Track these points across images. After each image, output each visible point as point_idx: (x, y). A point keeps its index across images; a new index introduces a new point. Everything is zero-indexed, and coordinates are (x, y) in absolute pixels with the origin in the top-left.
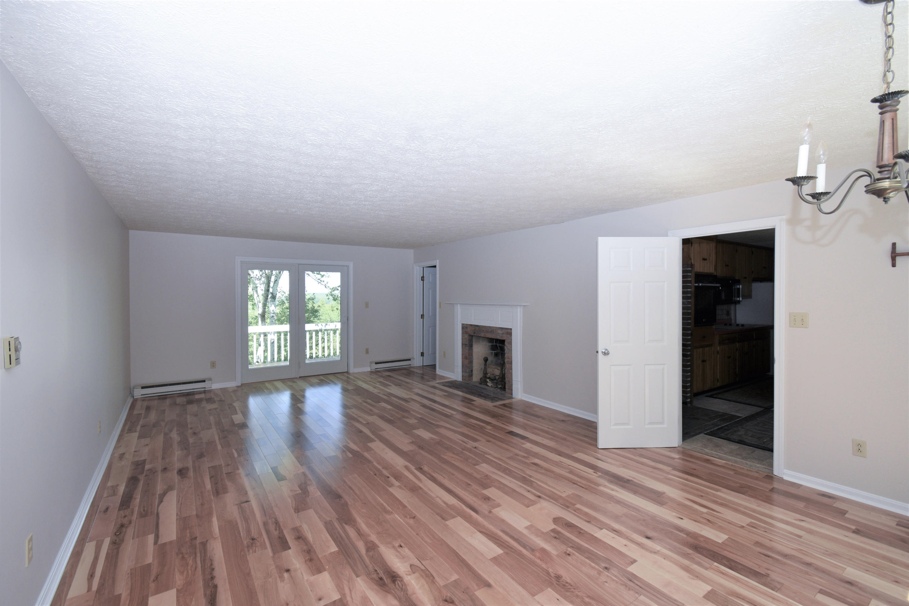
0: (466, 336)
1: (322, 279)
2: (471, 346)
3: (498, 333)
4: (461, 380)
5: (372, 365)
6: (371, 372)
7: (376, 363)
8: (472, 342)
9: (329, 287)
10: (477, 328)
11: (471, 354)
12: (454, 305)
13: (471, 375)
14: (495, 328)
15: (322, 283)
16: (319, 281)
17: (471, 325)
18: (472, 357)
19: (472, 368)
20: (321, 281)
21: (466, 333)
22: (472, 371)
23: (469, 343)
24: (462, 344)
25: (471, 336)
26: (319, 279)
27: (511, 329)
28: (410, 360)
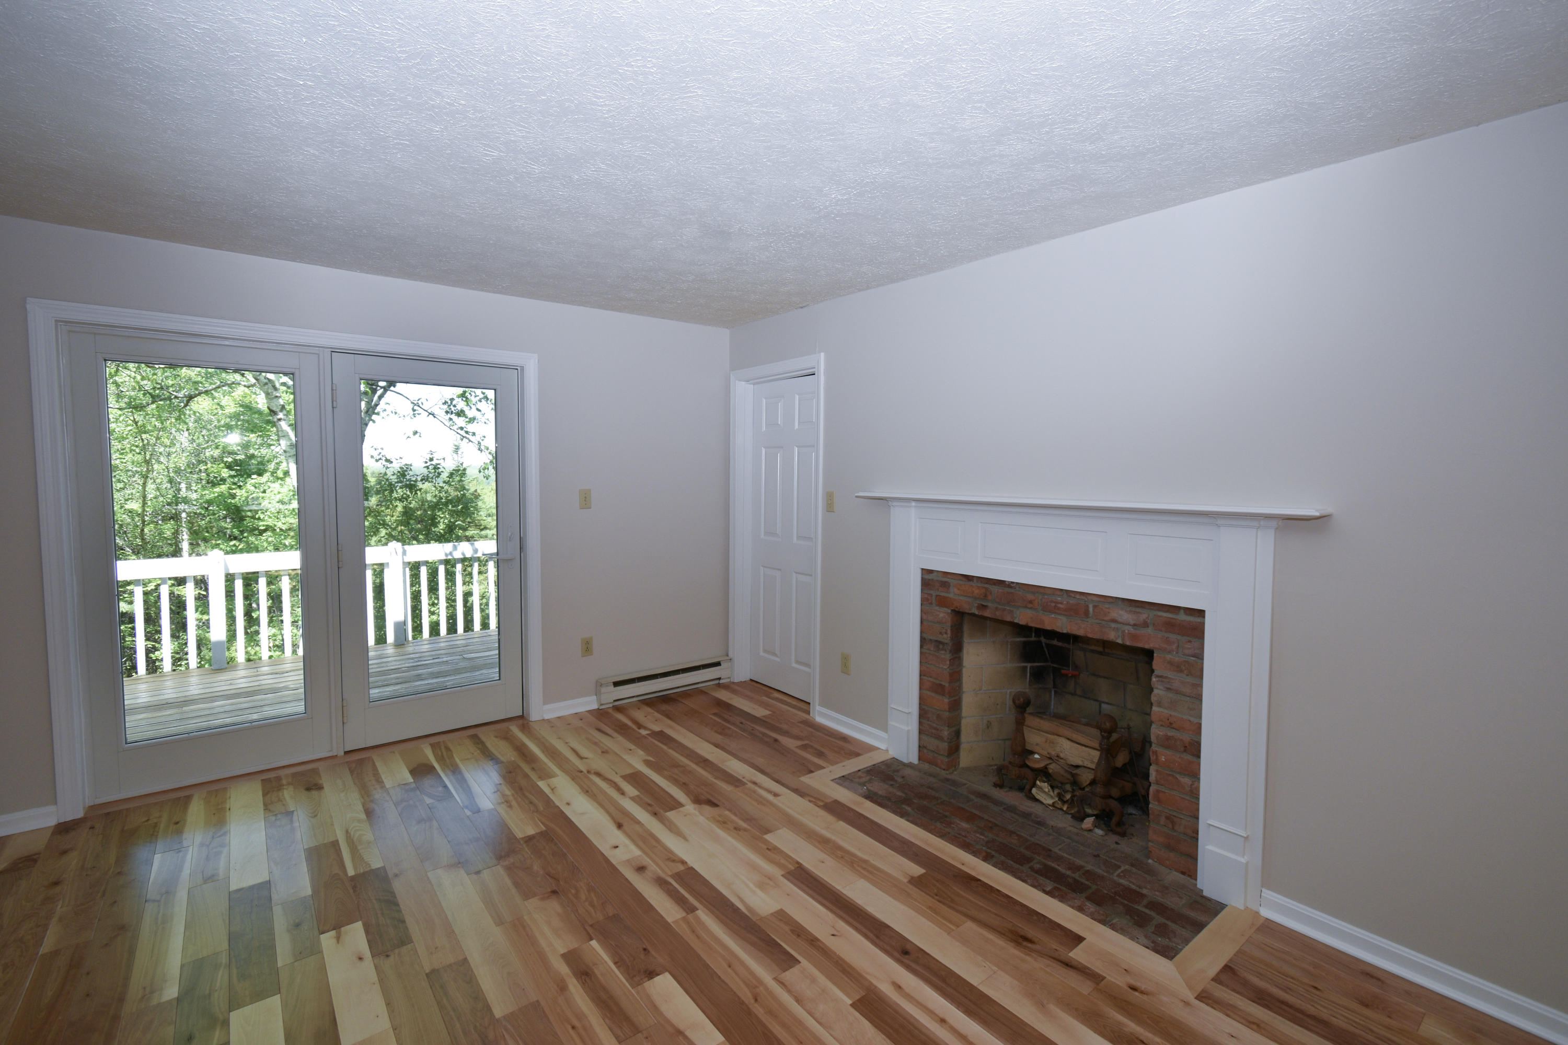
0: (943, 614)
1: (471, 428)
2: (957, 649)
3: (1114, 621)
4: (913, 758)
5: (603, 690)
6: (600, 714)
7: (617, 684)
8: (962, 632)
9: (488, 449)
10: (995, 589)
11: (956, 676)
12: (890, 503)
13: (954, 749)
14: (1095, 599)
15: (470, 437)
16: (462, 433)
17: (968, 578)
18: (960, 686)
19: (960, 723)
20: (467, 432)
21: (942, 602)
22: (958, 733)
23: (952, 638)
24: (923, 641)
25: (959, 615)
26: (462, 428)
27: (1201, 613)
28: (718, 664)
